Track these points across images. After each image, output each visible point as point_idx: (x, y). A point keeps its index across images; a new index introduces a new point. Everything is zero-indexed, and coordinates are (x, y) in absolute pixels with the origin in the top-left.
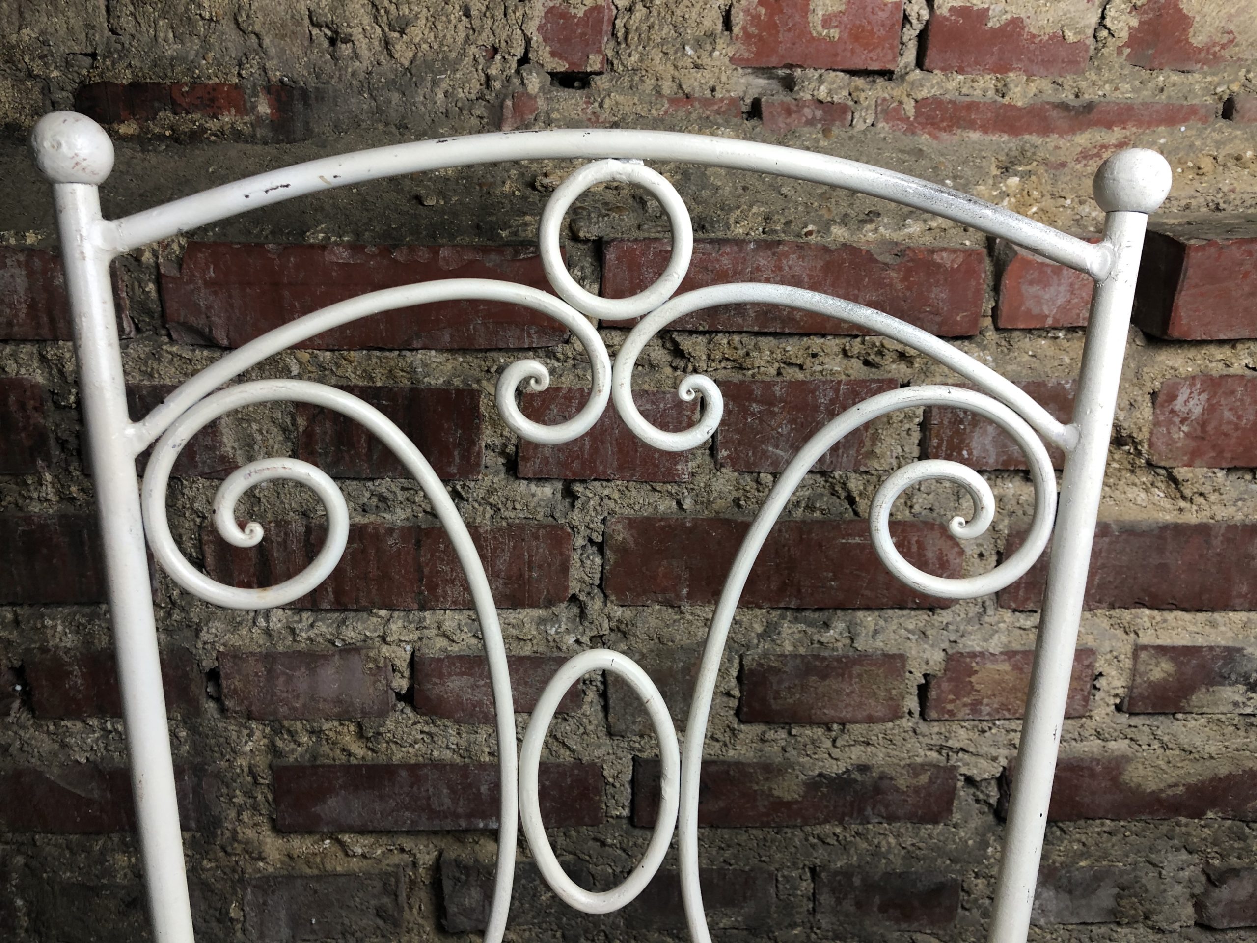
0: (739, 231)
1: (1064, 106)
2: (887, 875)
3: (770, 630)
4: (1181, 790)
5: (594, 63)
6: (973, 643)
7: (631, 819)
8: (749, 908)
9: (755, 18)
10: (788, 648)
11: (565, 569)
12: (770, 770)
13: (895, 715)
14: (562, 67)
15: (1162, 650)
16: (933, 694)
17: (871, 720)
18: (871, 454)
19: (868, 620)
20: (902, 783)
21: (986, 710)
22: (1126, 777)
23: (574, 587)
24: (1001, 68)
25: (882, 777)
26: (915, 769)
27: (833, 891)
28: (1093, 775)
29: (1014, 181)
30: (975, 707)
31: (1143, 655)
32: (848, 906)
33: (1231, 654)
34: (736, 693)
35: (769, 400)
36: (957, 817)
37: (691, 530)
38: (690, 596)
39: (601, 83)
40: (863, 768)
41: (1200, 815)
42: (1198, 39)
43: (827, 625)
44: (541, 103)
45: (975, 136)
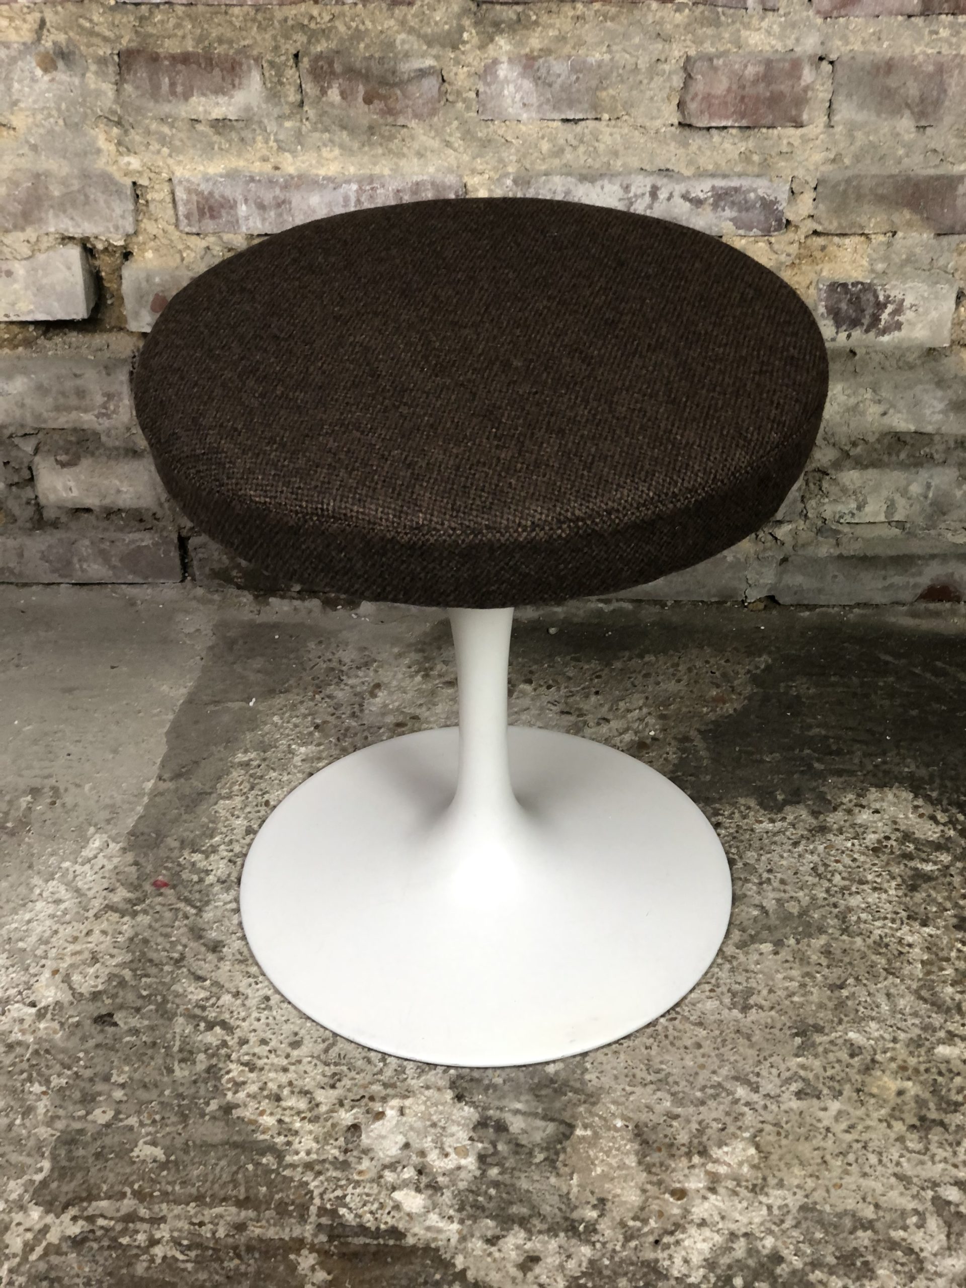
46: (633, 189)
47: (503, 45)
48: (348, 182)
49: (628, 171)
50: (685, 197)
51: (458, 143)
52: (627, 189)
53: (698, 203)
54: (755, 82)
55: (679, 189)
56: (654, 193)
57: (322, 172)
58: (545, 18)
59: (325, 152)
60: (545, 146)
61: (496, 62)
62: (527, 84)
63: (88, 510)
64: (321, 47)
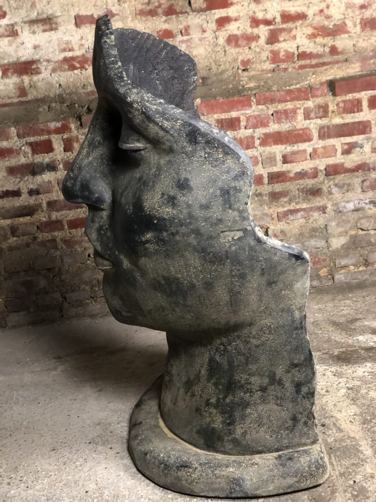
0: (274, 89)
1: (320, 63)
2: (310, 188)
3: (286, 148)
4: (354, 167)
5: (248, 67)
6: (316, 146)
7: (268, 183)
8: (288, 197)
9: (272, 57)
10: (289, 151)
11: (254, 143)
12: (289, 172)
13: (306, 160)
14: (244, 68)
15: (346, 144)
16: (312, 156)
17: (303, 161)
18: (296, 119)
19: (300, 145)
20: (310, 171)
22: (345, 166)
23: (256, 145)
24: (310, 59)
25: (306, 171)
26: (311, 169)
27: (302, 192)
28: (339, 166)
29: (314, 76)
30: (319, 157)
31: (343, 145)
32: (304, 195)
33: (356, 143)
34: (282, 159)
35: (281, 113)
36: (319, 177)
37: (272, 134)
38: (273, 144)
39: (250, 70)
40: (303, 170)
41: (358, 171)
42: (339, 50)
43: (294, 146)
44: (241, 74)
45: (308, 69)
46: (356, 203)
47: (332, 182)
48: (308, 208)
49: (354, 200)
50: (364, 203)
51: (325, 199)
52: (354, 203)
53: (366, 204)
54: (374, 182)
55: (363, 202)
56: (359, 203)
57: (303, 207)
58: (338, 177)
59: (303, 204)
60: (340, 198)
61: (331, 185)
62: (336, 188)
64: (302, 187)
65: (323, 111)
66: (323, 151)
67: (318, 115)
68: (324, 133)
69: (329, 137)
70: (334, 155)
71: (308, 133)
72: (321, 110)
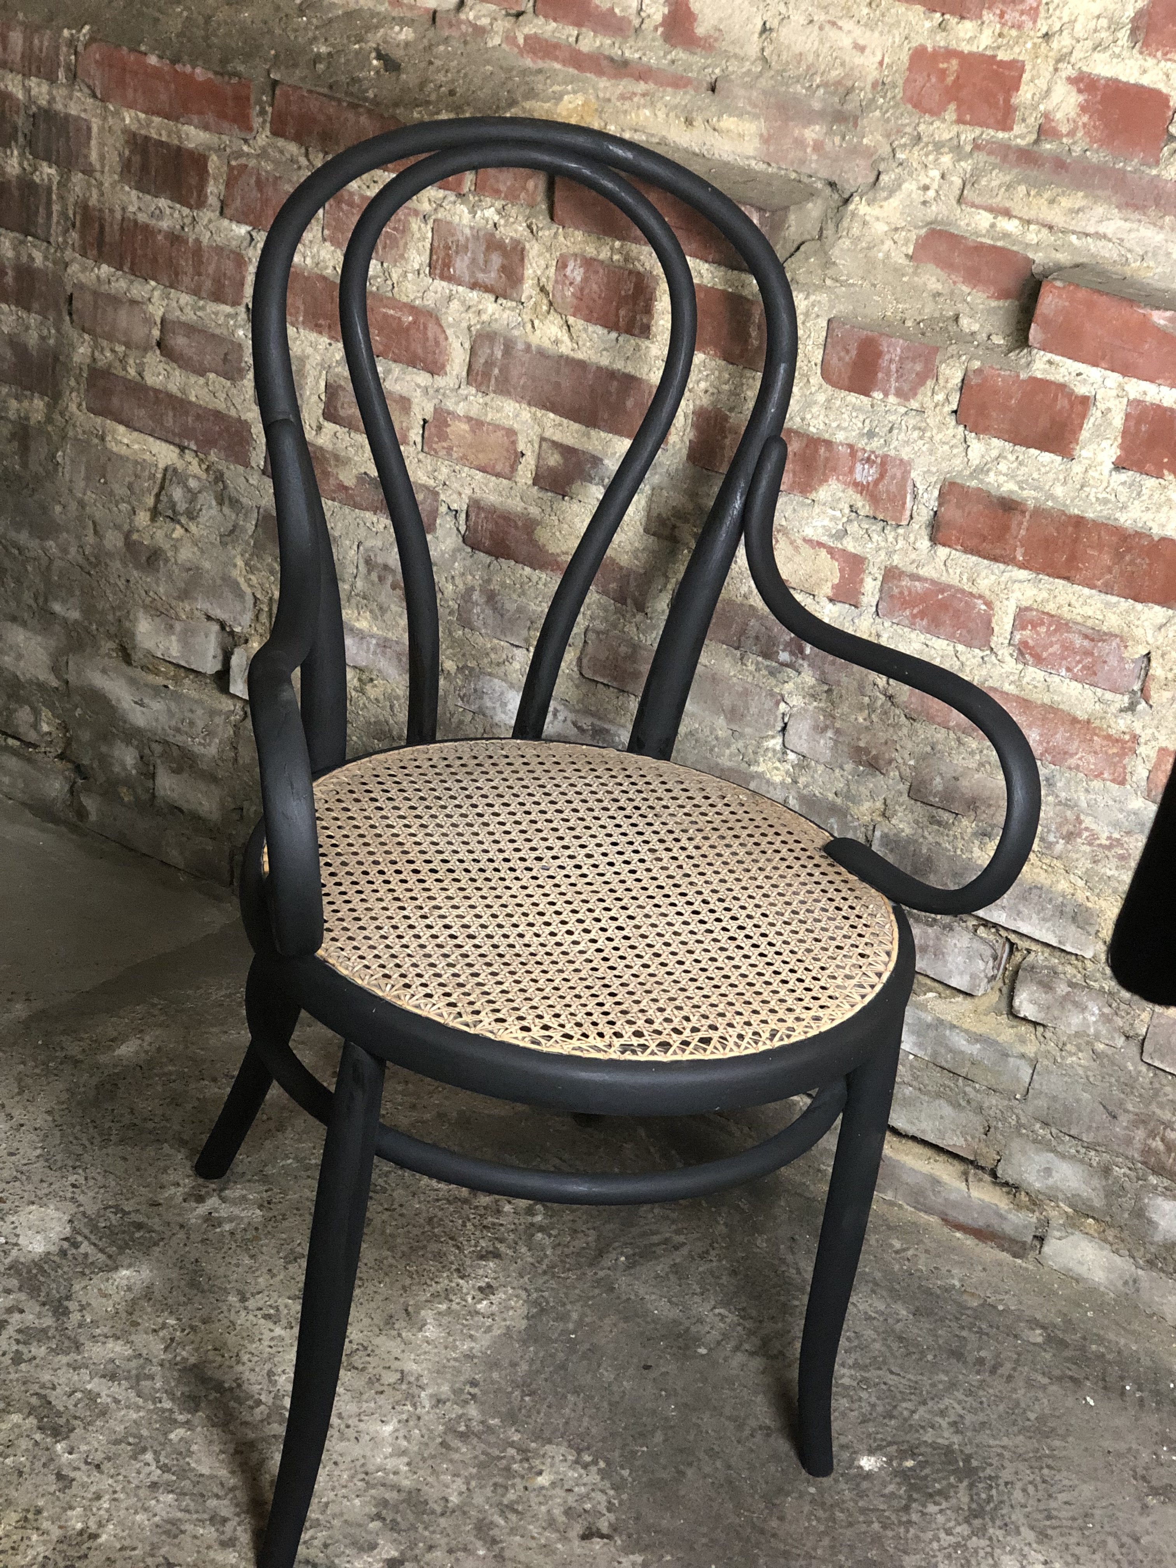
1: (611, 60)
4: (569, 558)
6: (449, 405)
7: (265, 472)
11: (243, 284)
12: (338, 459)
13: (404, 441)
15: (555, 445)
16: (427, 434)
18: (402, 257)
19: (395, 369)
21: (455, 455)
22: (536, 537)
24: (579, 23)
26: (418, 487)
27: (367, 563)
28: (516, 527)
30: (449, 449)
31: (544, 444)
32: (374, 576)
33: (595, 460)
34: (322, 397)
35: (351, 204)
36: (439, 532)
37: (307, 279)
38: (303, 323)
42: (700, 30)
45: (557, 66)
47: (478, 579)
48: (372, 636)
54: (625, 658)
57: (357, 625)
58: (506, 570)
59: (362, 612)
60: (495, 657)
61: (473, 589)
62: (489, 611)
63: (181, 810)
64: (372, 543)
65: (503, 268)
66: (469, 437)
67: (481, 276)
68: (489, 363)
69: (504, 388)
70: (507, 470)
71: (430, 334)
72: (496, 260)
